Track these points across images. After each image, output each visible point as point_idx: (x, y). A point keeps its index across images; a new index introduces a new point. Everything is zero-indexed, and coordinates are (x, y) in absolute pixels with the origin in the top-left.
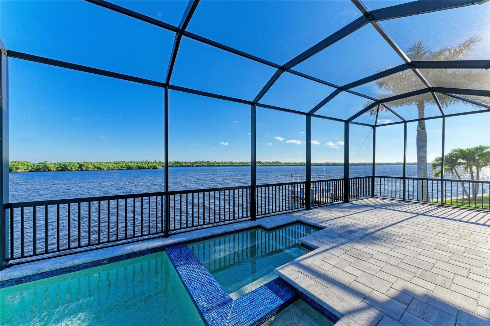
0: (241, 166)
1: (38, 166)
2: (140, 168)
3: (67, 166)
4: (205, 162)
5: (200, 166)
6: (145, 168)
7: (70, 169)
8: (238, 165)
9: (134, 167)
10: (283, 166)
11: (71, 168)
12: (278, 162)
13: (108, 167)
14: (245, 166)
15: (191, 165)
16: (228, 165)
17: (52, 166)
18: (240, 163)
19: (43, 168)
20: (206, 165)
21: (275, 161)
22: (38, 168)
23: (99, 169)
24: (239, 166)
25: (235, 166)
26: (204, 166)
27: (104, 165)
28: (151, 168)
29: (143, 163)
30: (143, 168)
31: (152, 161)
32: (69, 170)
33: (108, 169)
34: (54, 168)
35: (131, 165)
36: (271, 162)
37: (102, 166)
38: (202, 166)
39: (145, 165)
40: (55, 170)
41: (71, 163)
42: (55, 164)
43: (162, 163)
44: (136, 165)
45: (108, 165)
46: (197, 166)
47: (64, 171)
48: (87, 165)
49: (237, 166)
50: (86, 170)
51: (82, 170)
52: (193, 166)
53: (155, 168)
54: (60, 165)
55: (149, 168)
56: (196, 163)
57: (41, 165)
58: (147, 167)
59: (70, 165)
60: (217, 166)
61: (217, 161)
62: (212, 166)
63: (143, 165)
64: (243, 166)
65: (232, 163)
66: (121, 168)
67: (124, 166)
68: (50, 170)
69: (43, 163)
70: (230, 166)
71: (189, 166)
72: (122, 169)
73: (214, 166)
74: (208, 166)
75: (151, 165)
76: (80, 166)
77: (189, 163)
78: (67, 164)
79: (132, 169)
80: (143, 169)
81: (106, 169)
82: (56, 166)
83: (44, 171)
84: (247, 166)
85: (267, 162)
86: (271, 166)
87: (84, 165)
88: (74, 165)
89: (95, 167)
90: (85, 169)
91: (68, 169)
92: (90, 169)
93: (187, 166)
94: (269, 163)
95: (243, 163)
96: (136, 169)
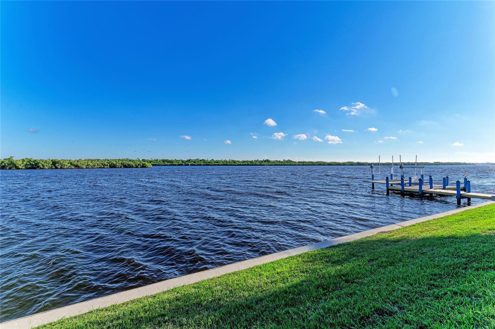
0: (245, 165)
1: (3, 162)
2: (125, 167)
3: (38, 163)
4: (201, 161)
5: (195, 165)
6: (132, 167)
8: (242, 164)
9: (119, 165)
10: (297, 165)
11: (43, 166)
12: (291, 161)
13: (88, 165)
14: (250, 165)
15: (183, 164)
16: (229, 164)
17: (21, 163)
18: (244, 162)
19: (8, 164)
20: (202, 164)
22: (3, 164)
23: (77, 166)
24: (243, 165)
25: (238, 165)
26: (200, 165)
27: (82, 162)
28: (139, 166)
30: (130, 166)
32: (41, 168)
33: (88, 167)
34: (22, 165)
35: (114, 162)
36: (282, 160)
37: (80, 164)
38: (197, 165)
39: (132, 163)
40: (24, 167)
41: (43, 160)
42: (23, 160)
44: (120, 162)
46: (190, 165)
47: (35, 168)
48: (61, 162)
49: (240, 165)
50: (61, 168)
51: (56, 168)
52: (186, 165)
53: (144, 166)
54: (29, 161)
55: (137, 167)
56: (189, 161)
57: (7, 162)
58: (134, 165)
59: (42, 162)
60: (216, 165)
61: (215, 160)
62: (210, 165)
63: (130, 163)
64: (248, 165)
65: (234, 162)
67: (106, 164)
68: (17, 168)
69: (9, 159)
70: (231, 165)
71: (181, 165)
73: (212, 165)
74: (204, 165)
75: (138, 163)
76: (53, 163)
77: (181, 162)
78: (38, 161)
79: (116, 167)
80: (130, 167)
81: (85, 167)
82: (25, 163)
83: (10, 168)
84: (253, 165)
85: (277, 161)
86: (282, 165)
87: (58, 162)
88: (46, 162)
89: (71, 164)
90: (59, 167)
91: (39, 167)
92: (66, 167)
93: (179, 165)
95: (247, 161)
96: (121, 167)
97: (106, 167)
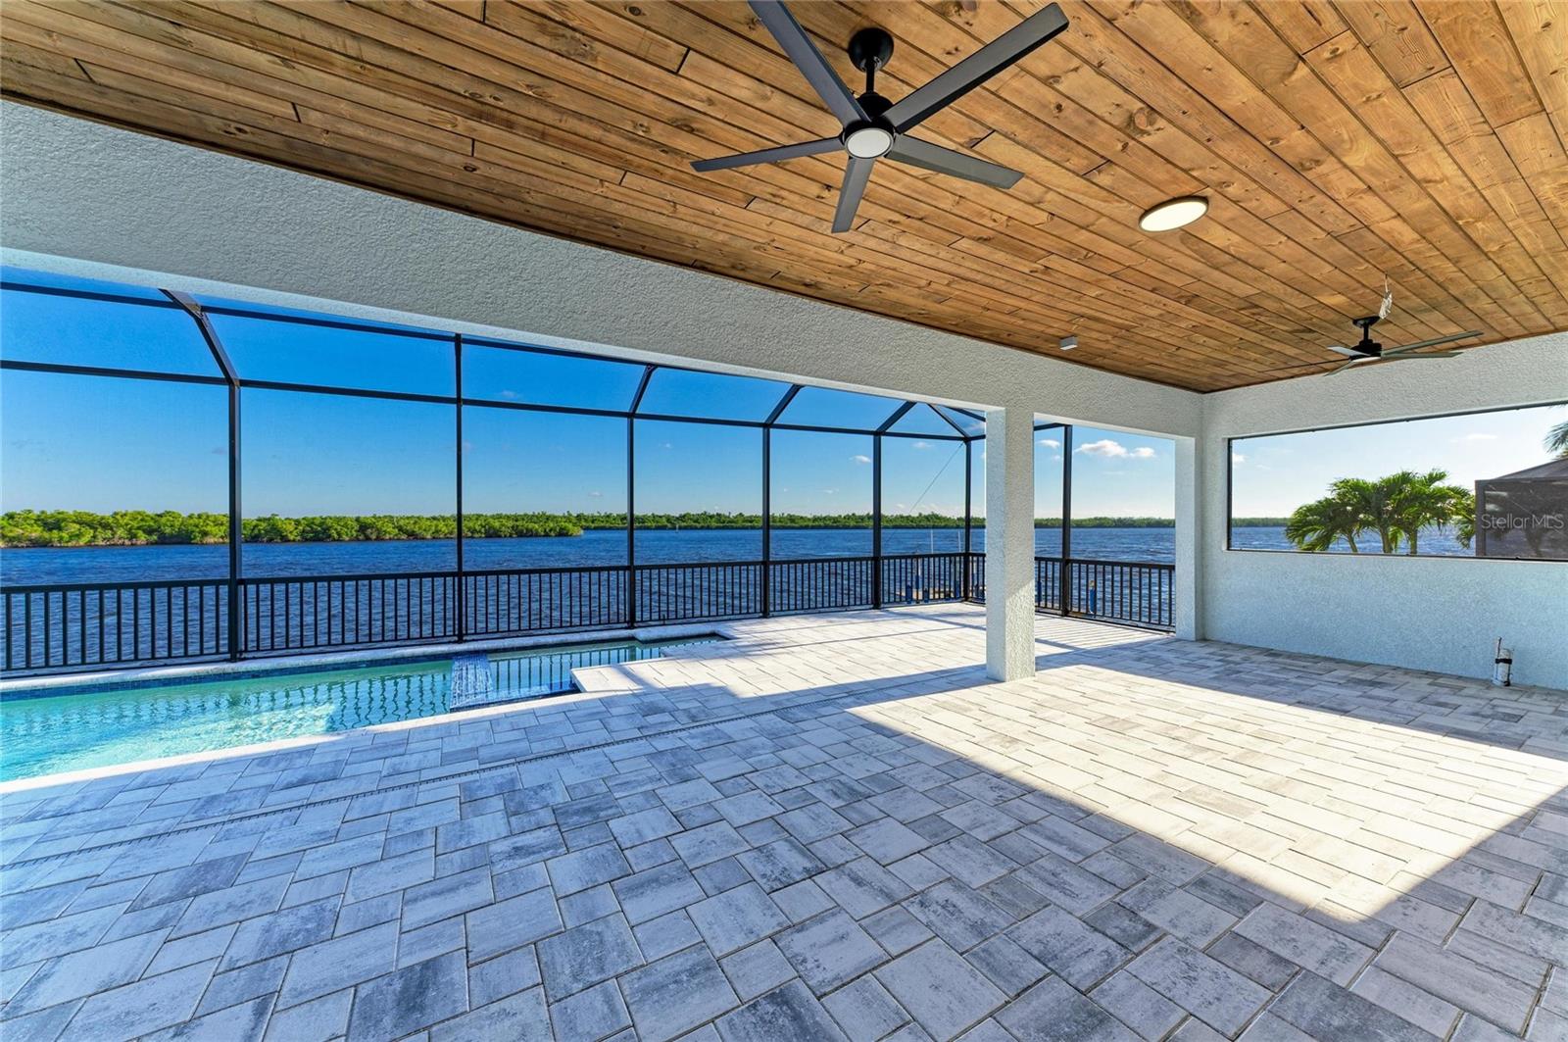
0: (819, 527)
1: (256, 526)
2: (521, 534)
3: (329, 528)
4: (711, 517)
5: (696, 528)
6: (537, 535)
7: (336, 536)
8: (811, 524)
9: (506, 531)
10: (952, 528)
11: (339, 534)
12: (937, 517)
13: (437, 531)
14: (832, 528)
15: (669, 525)
16: (779, 524)
17: (291, 528)
18: (815, 519)
19: (267, 532)
20: (714, 524)
21: (926, 513)
22: (256, 532)
23: (412, 535)
24: (813, 528)
25: (801, 528)
26: (709, 528)
27: (425, 524)
28: (552, 534)
29: (532, 518)
30: (530, 534)
31: (556, 514)
32: (334, 540)
33: (436, 535)
34: (295, 533)
35: (497, 524)
36: (915, 514)
37: (420, 528)
38: (702, 528)
39: (536, 526)
40: (299, 538)
41: (339, 519)
42: (298, 523)
43: (586, 520)
44: (510, 524)
45: (437, 526)
46: (686, 528)
47: (321, 540)
48: (379, 524)
49: (806, 527)
50: (378, 539)
51: (368, 539)
52: (675, 528)
53: (563, 533)
54: (311, 522)
55: (547, 535)
56: (682, 518)
57: (263, 525)
58: (541, 531)
59: (336, 526)
60: (746, 528)
61: (746, 514)
62: (732, 528)
63: (531, 526)
64: (826, 527)
65: (792, 519)
66: (470, 534)
67: (477, 528)
68: (285, 539)
69: (269, 519)
70: (784, 528)
71: (663, 528)
72: (472, 537)
73: (737, 528)
74: (717, 528)
75: (552, 525)
76: (361, 527)
77: (664, 520)
78: (329, 522)
79: (500, 536)
80: (531, 536)
81: (429, 537)
82: (301, 528)
83: (270, 540)
84: (837, 528)
85: (902, 517)
86: (913, 528)
87: (372, 526)
88: (346, 526)
89: (400, 529)
90: (374, 537)
91: (330, 536)
92: (387, 537)
93: (658, 528)
94: (908, 518)
95: (825, 518)
96: (511, 536)
97: (476, 535)
